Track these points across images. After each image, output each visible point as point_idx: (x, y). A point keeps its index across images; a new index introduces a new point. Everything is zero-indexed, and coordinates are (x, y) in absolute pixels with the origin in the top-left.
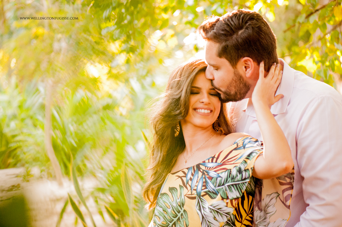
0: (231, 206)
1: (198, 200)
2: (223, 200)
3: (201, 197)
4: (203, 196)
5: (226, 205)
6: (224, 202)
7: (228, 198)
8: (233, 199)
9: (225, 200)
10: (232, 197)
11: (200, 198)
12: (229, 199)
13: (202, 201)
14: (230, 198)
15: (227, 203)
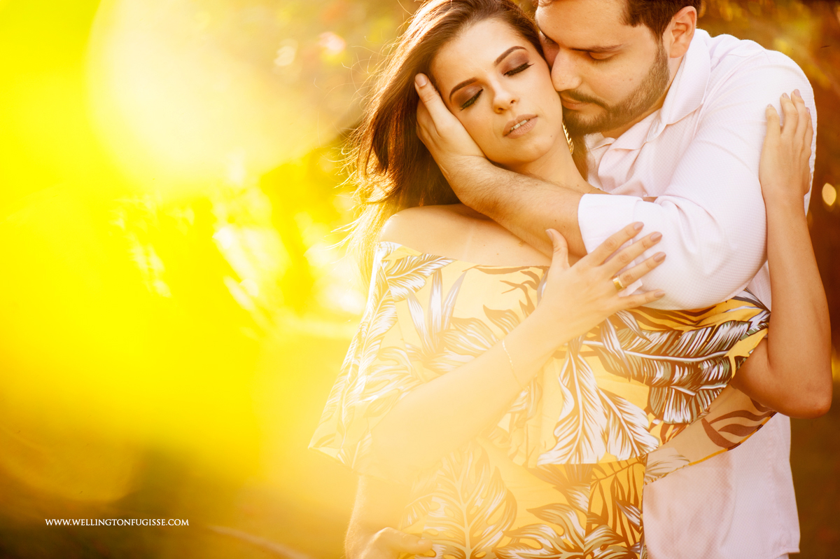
0: (658, 435)
1: (570, 360)
2: (648, 414)
3: (579, 356)
4: (585, 354)
5: (648, 426)
6: (648, 418)
7: (660, 416)
8: (673, 424)
9: (651, 416)
10: (671, 420)
11: (576, 359)
12: (662, 419)
13: (578, 368)
14: (666, 418)
15: (653, 425)
